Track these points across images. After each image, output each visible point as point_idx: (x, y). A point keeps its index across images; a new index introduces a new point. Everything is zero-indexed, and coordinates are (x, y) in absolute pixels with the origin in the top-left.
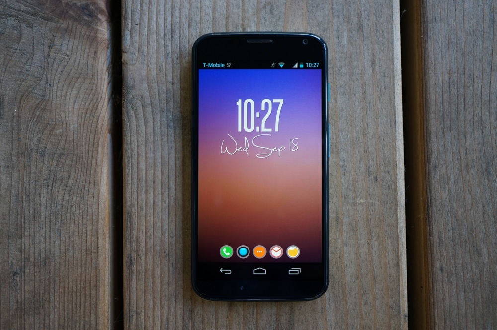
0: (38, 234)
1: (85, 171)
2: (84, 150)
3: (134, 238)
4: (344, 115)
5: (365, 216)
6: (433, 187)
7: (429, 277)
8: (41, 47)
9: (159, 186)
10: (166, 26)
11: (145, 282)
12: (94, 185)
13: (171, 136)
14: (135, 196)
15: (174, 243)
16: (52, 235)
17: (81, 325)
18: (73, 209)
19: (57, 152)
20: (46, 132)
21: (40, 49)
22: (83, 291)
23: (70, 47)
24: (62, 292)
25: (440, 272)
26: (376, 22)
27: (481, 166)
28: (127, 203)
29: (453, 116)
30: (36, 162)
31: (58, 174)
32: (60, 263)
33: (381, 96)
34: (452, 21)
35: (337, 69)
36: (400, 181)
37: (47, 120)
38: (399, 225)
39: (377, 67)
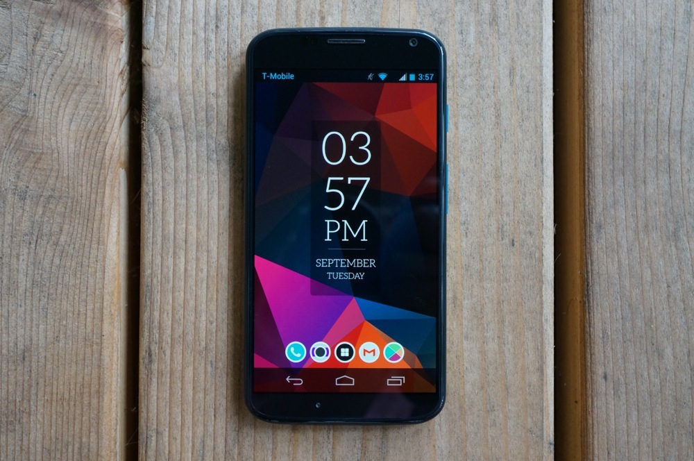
0: (14, 315)
1: (85, 223)
2: (84, 192)
3: (156, 323)
4: (468, 148)
5: (495, 297)
6: (595, 256)
7: (586, 388)
8: (23, 38)
9: (194, 247)
10: (207, 11)
11: (171, 387)
12: (98, 243)
13: (213, 173)
14: (158, 261)
15: (214, 331)
16: (34, 316)
17: (76, 449)
18: (66, 279)
19: (44, 194)
20: (27, 164)
21: (21, 42)
22: (78, 399)
23: (65, 39)
24: (47, 400)
25: (603, 380)
26: (518, 11)
27: (667, 227)
28: (146, 271)
29: (628, 152)
30: (13, 208)
31: (45, 227)
32: (45, 357)
33: (523, 121)
34: (629, 13)
35: (459, 79)
36: (547, 246)
37: (31, 146)
38: (545, 311)
39: (517, 79)
